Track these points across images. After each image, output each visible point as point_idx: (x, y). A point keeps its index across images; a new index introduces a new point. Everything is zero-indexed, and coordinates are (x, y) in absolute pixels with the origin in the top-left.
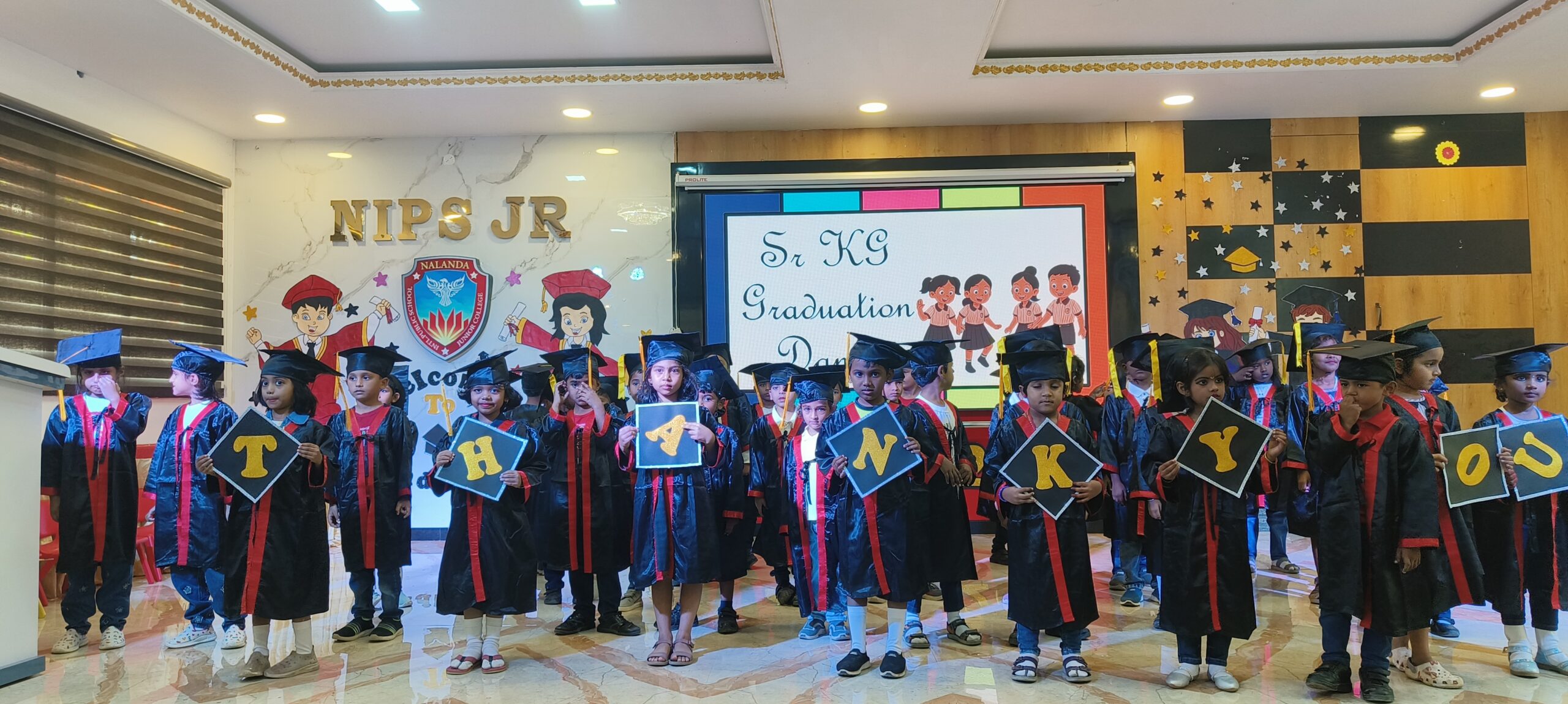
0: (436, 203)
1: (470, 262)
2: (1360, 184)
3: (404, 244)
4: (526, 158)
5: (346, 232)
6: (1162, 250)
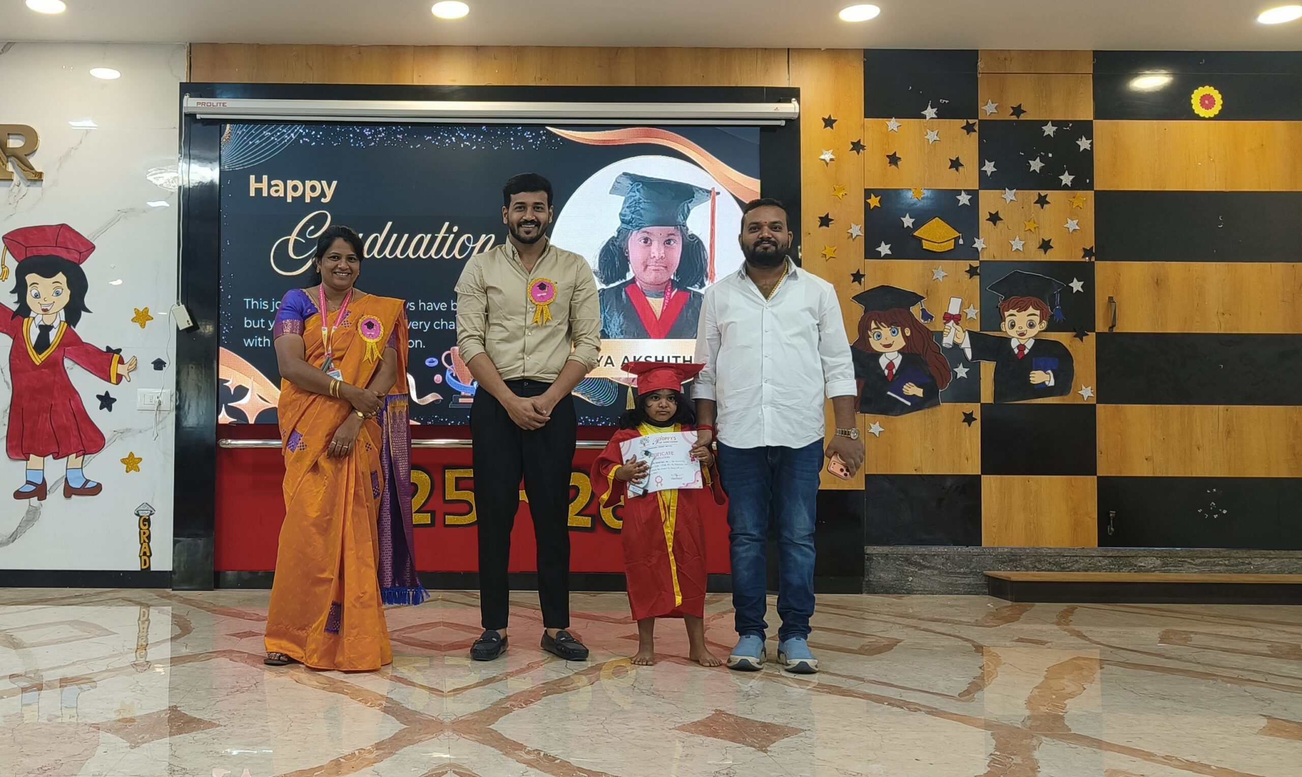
2: (1092, 139)
6: (833, 220)
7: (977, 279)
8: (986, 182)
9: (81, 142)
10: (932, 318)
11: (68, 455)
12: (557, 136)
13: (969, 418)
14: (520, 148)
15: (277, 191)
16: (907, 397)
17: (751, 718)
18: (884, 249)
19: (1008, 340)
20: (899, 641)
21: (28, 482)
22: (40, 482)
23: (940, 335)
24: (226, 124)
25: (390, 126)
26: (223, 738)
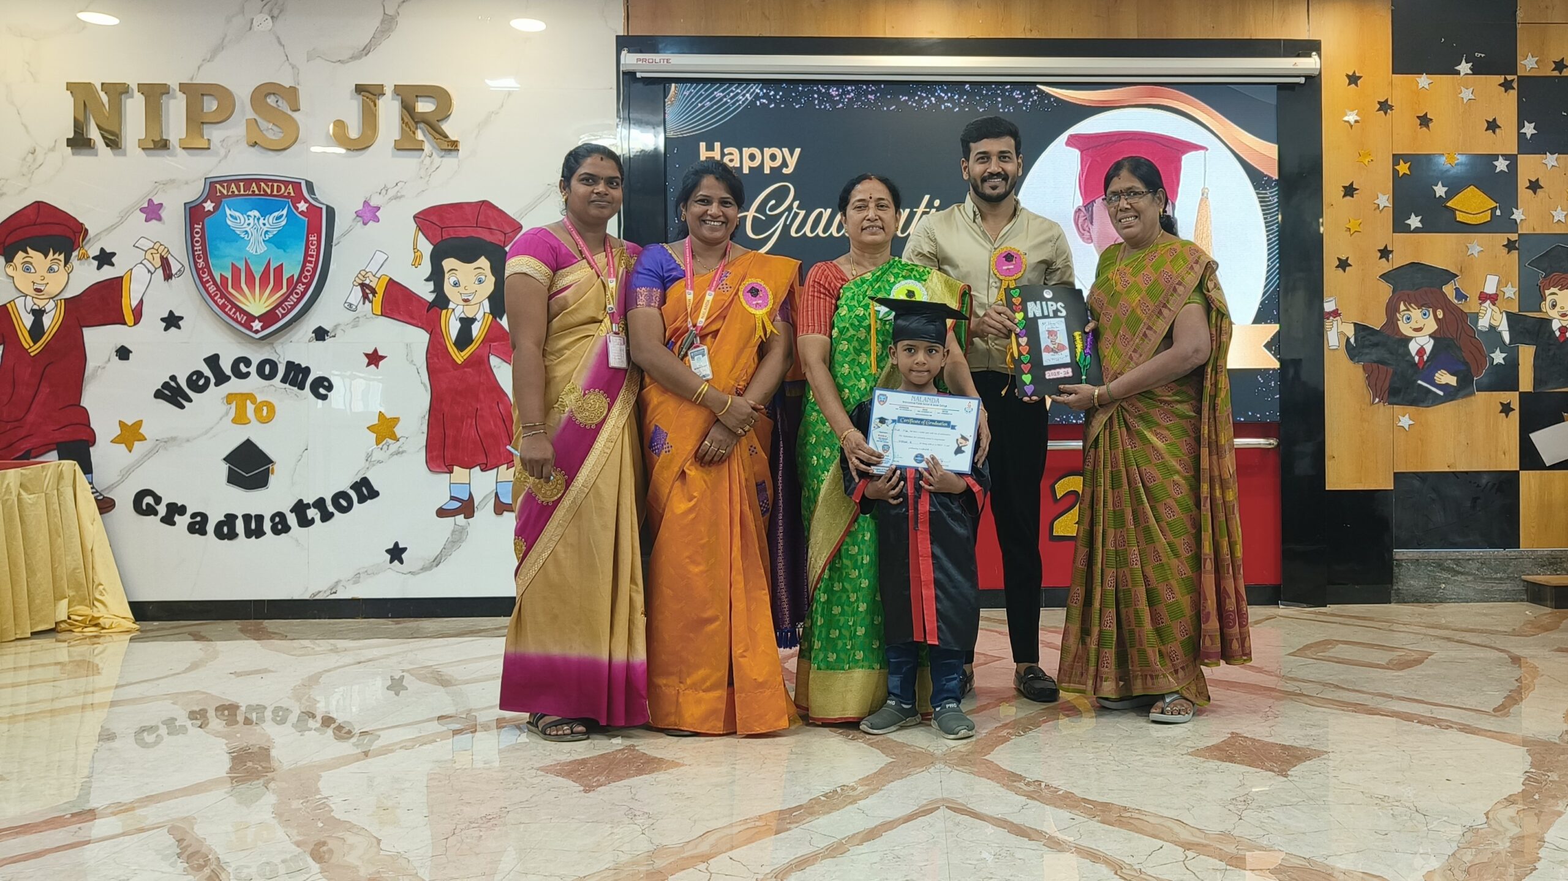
0: (243, 93)
1: (297, 186)
3: (189, 154)
4: (388, 24)
5: (94, 134)
6: (1357, 189)
7: (1515, 253)
8: (1526, 146)
9: (502, 106)
10: (1466, 297)
11: (498, 467)
12: (1048, 96)
13: (1506, 409)
14: (1009, 110)
15: (731, 161)
16: (1440, 387)
17: (1271, 741)
18: (1414, 222)
19: (1549, 321)
20: (1431, 654)
21: (453, 498)
22: (466, 497)
23: (1476, 317)
24: (670, 84)
25: (860, 85)
26: (688, 778)
